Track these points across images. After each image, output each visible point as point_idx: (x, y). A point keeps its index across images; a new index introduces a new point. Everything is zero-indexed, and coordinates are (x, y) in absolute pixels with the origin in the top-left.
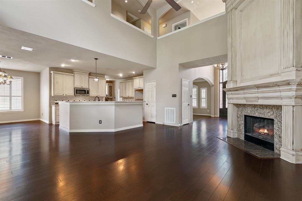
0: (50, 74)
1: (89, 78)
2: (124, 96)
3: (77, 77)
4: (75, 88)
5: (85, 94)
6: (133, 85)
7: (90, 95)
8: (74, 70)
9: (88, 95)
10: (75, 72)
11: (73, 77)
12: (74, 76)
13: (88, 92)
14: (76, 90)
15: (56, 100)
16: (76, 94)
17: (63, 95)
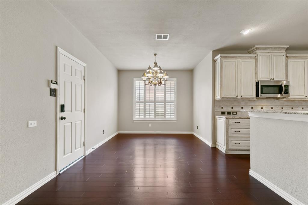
0: (214, 62)
1: (287, 58)
3: (262, 59)
4: (257, 82)
5: (281, 93)
8: (257, 46)
9: (284, 95)
10: (257, 51)
11: (254, 60)
12: (255, 58)
13: (287, 92)
14: (261, 86)
15: (222, 108)
16: (261, 95)
17: (236, 97)
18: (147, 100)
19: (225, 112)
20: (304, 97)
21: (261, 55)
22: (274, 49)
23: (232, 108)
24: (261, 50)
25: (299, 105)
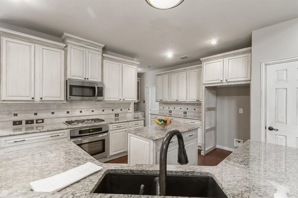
1: (103, 58)
2: (166, 99)
3: (74, 53)
4: (67, 81)
5: (94, 95)
6: (200, 76)
7: (106, 99)
8: (66, 34)
9: (99, 98)
10: (68, 41)
11: (63, 52)
12: (65, 49)
13: (101, 93)
14: (70, 85)
15: (16, 115)
16: (70, 98)
17: (32, 99)
19: (20, 123)
20: (118, 100)
21: (74, 47)
22: (89, 44)
23: (36, 114)
24: (73, 41)
25: (117, 107)
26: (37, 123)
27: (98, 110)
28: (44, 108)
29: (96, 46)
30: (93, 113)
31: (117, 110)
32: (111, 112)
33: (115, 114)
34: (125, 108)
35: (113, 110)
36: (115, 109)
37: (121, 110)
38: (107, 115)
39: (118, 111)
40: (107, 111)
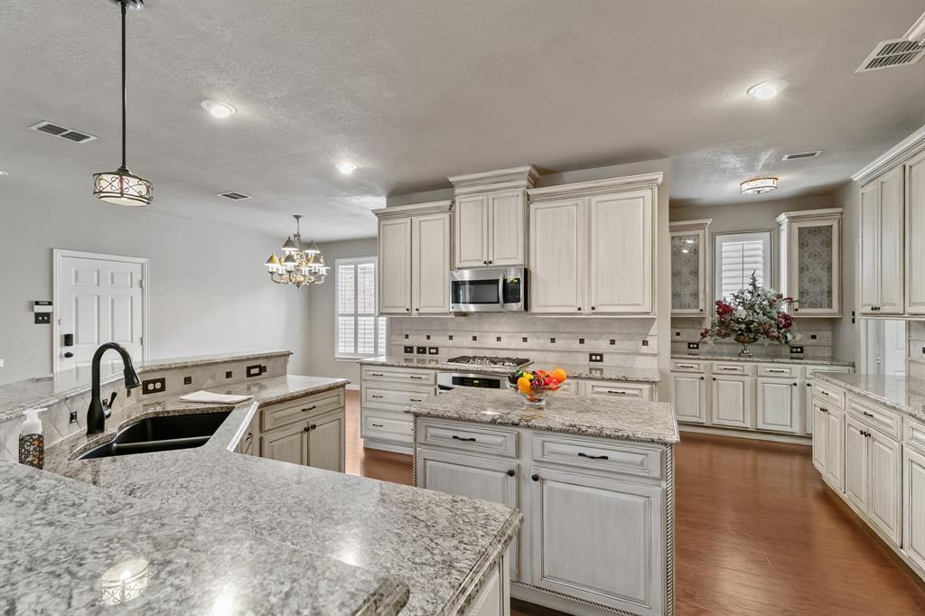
1: (529, 201)
3: (465, 211)
8: (451, 179)
10: (457, 192)
12: (451, 210)
15: (407, 336)
18: (360, 311)
19: (411, 348)
21: (465, 200)
23: (428, 337)
24: (466, 186)
25: (596, 331)
26: (430, 353)
27: (538, 338)
28: (438, 328)
29: (510, 178)
30: (526, 345)
31: (599, 341)
32: (576, 344)
33: (591, 355)
34: (630, 337)
35: (582, 341)
36: (590, 339)
37: (613, 342)
38: (563, 354)
39: (602, 345)
40: (565, 341)
